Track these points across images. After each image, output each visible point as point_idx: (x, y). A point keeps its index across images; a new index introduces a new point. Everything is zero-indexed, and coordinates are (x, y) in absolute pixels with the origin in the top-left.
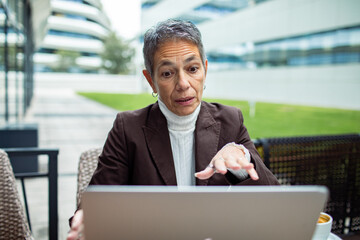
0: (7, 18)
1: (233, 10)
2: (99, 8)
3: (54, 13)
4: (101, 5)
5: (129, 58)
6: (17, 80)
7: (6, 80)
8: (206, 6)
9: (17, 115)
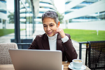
0: (26, 10)
1: (93, 3)
2: (54, 5)
3: (40, 7)
4: (54, 4)
5: (62, 19)
6: (30, 26)
7: (26, 26)
8: (84, 2)
9: (30, 35)
